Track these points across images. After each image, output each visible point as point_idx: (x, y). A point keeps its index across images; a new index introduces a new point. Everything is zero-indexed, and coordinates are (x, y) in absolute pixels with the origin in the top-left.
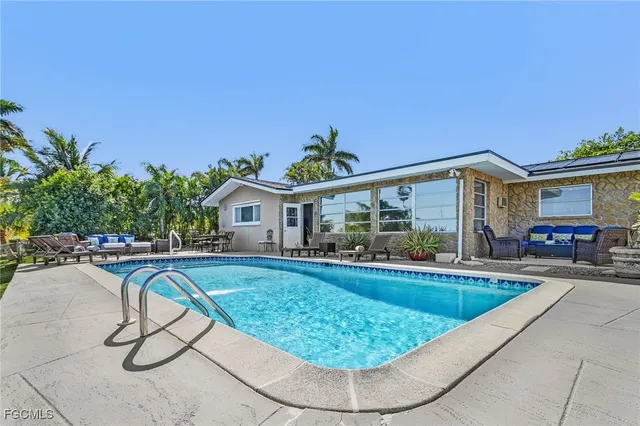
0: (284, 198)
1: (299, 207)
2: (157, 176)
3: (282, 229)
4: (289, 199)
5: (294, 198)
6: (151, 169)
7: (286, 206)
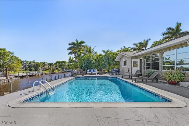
0: (132, 58)
1: (138, 60)
2: (106, 53)
3: (131, 69)
4: (135, 58)
5: (136, 57)
6: (104, 51)
7: (133, 60)
